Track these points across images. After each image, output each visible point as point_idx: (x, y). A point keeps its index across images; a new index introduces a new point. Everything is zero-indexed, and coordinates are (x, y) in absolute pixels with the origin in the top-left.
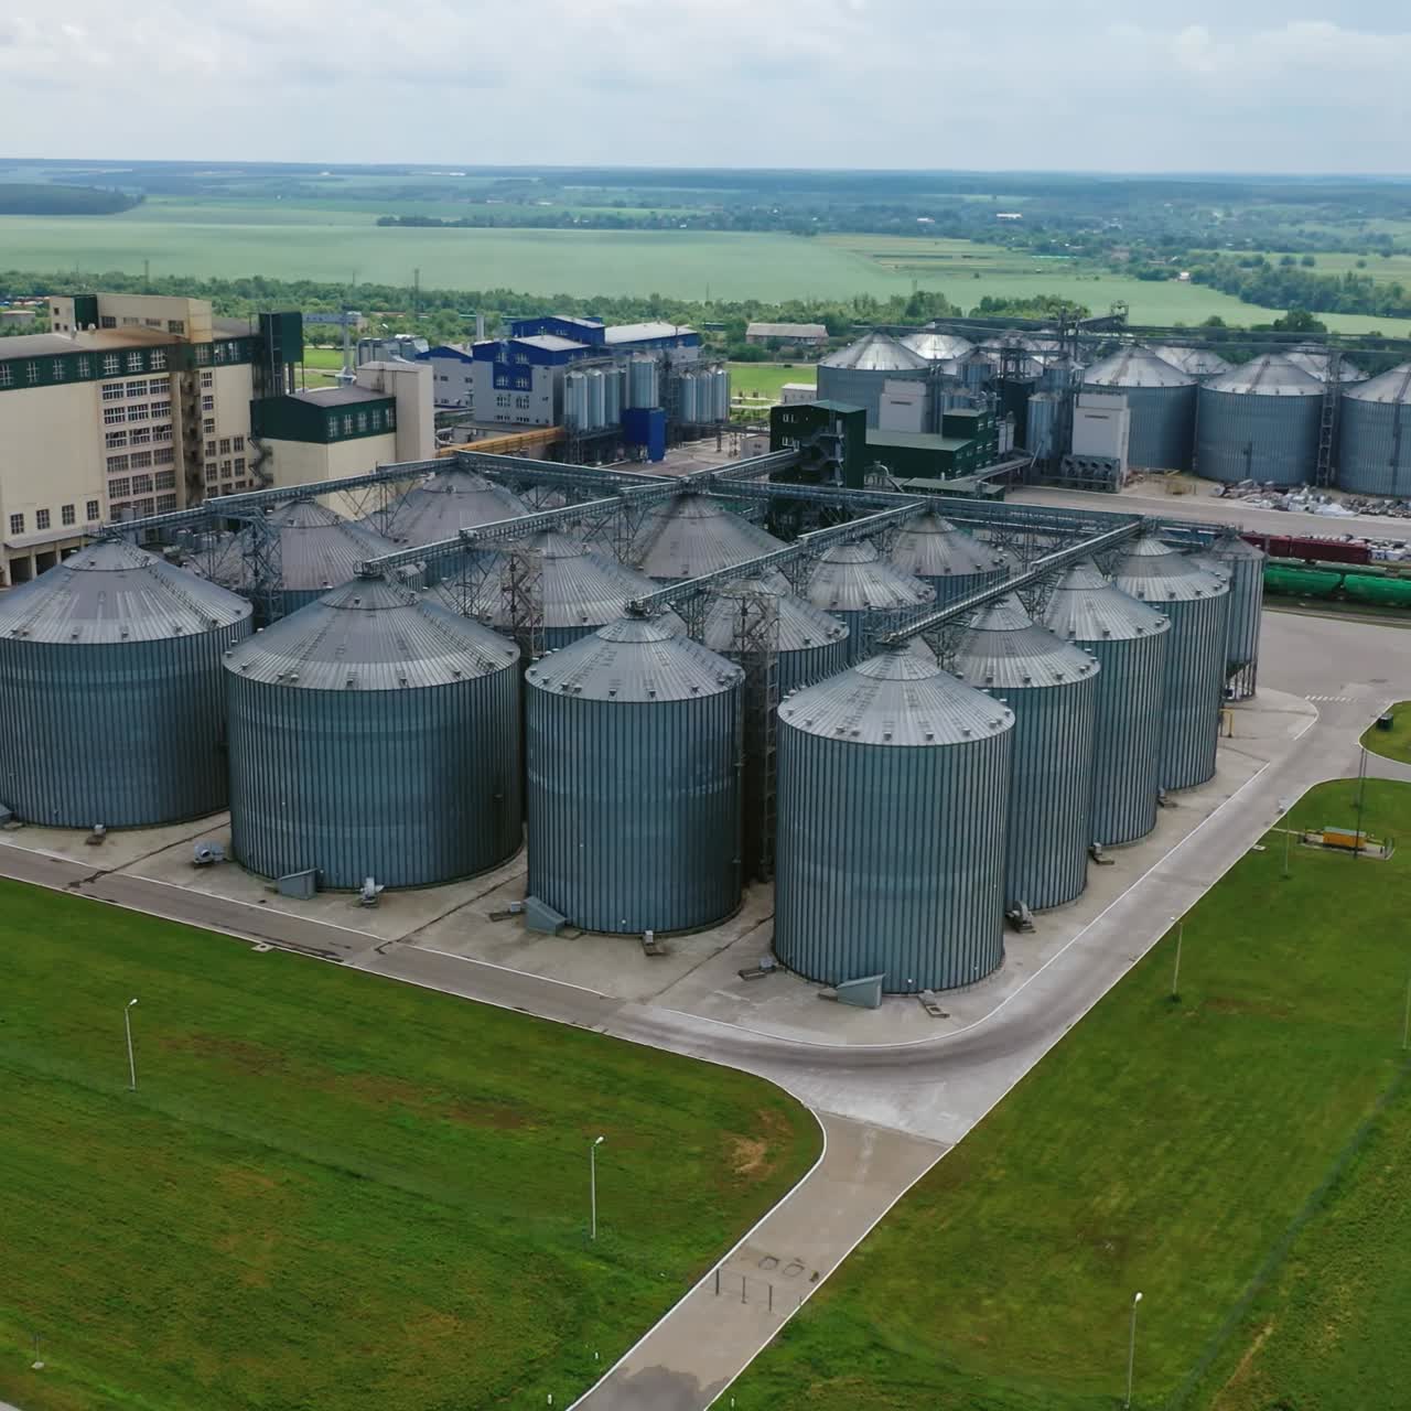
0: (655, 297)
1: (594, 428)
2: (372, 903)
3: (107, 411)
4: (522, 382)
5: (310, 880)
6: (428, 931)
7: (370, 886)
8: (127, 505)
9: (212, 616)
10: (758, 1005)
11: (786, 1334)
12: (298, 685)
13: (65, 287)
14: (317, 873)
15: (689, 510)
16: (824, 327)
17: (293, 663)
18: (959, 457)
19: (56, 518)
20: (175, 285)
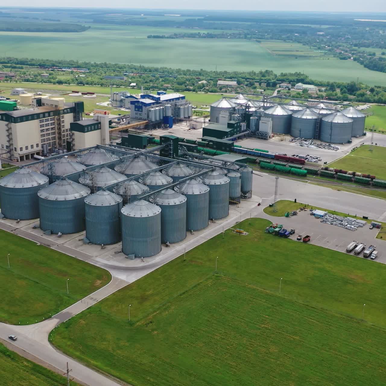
0: (202, 70)
1: (156, 120)
2: (60, 237)
3: (40, 125)
4: (141, 110)
5: (50, 232)
6: (67, 242)
7: (60, 234)
8: (45, 144)
9: (40, 183)
10: (115, 258)
11: (88, 309)
12: (48, 199)
13: (59, 64)
14: (51, 231)
15: (136, 160)
16: (236, 82)
17: (48, 195)
18: (229, 133)
19: (29, 147)
20: (85, 64)
